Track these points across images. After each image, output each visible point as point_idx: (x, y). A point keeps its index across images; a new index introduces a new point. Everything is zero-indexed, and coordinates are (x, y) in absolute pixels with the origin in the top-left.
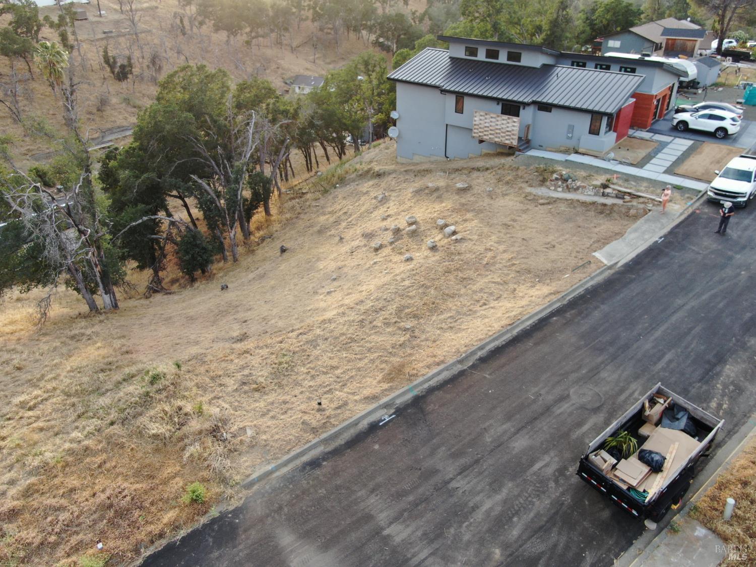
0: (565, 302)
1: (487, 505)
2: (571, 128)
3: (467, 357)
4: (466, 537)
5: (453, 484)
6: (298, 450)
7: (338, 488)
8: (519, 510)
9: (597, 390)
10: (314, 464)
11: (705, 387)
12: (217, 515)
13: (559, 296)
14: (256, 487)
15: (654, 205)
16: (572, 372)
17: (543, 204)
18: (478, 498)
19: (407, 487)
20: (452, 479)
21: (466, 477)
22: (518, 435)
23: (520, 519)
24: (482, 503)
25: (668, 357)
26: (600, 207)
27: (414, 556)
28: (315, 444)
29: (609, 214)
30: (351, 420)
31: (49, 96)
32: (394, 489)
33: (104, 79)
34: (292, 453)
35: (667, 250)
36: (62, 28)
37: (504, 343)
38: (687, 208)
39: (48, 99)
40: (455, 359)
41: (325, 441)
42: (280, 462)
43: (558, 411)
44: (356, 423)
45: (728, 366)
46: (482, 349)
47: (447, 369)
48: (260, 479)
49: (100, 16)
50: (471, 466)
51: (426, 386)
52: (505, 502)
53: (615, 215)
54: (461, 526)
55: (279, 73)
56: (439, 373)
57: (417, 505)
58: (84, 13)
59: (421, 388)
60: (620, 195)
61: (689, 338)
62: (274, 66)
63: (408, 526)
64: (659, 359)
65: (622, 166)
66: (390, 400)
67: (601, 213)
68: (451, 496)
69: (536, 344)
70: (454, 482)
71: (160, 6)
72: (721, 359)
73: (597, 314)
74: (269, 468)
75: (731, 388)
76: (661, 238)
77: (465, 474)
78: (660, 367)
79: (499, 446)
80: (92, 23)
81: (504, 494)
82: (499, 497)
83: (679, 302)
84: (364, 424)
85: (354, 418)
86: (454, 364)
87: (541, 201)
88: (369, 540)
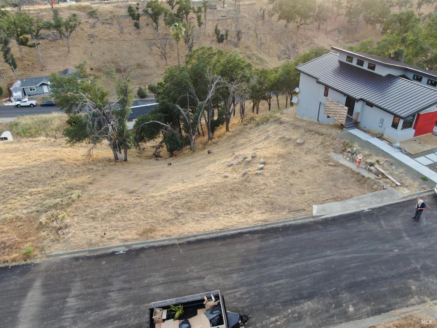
0: (264, 228)
1: (112, 310)
2: (382, 121)
3: (183, 238)
4: (90, 318)
5: (111, 294)
6: (76, 250)
7: (73, 273)
8: (122, 319)
9: (221, 281)
10: (77, 259)
11: (281, 307)
12: (30, 263)
13: (264, 223)
14: (51, 258)
15: (391, 186)
16: (220, 267)
17: (330, 165)
18: (113, 305)
19: (94, 285)
20: (113, 291)
21: (119, 293)
22: (160, 286)
23: (118, 322)
24: (113, 307)
25: (281, 281)
26: (360, 177)
27: (66, 314)
28: (85, 251)
29: (363, 183)
30: (107, 246)
31: (184, 47)
32: (89, 284)
33: (213, 41)
34: (74, 251)
35: (363, 218)
36: (199, 14)
37: (208, 238)
38: (414, 195)
39: (182, 49)
40: (177, 236)
41: (90, 251)
42: (67, 252)
43: (191, 283)
44: (109, 248)
45: (309, 302)
46: (195, 237)
47: (169, 240)
48: (55, 256)
49: (224, 7)
50: (126, 289)
51: (152, 244)
52: (121, 312)
53: (366, 185)
54: (94, 313)
55: (311, 46)
56: (164, 241)
57: (89, 295)
58: (216, 5)
59: (149, 244)
60: (378, 173)
61: (307, 276)
62: (309, 42)
63: (77, 301)
64: (274, 280)
65: (400, 153)
66: (131, 244)
67: (358, 181)
68: (105, 298)
69: (222, 245)
70: (112, 293)
71: (257, 3)
72: (310, 297)
73: (272, 241)
74: (61, 253)
75: (296, 315)
76: (369, 209)
77: (120, 291)
78: (269, 285)
79: (146, 286)
80: (218, 11)
81: (124, 309)
82: (121, 309)
83: (329, 253)
84: (110, 251)
85: (109, 246)
86: (174, 239)
87: (330, 163)
88: (59, 299)
